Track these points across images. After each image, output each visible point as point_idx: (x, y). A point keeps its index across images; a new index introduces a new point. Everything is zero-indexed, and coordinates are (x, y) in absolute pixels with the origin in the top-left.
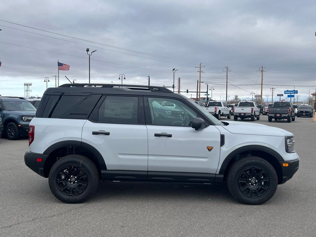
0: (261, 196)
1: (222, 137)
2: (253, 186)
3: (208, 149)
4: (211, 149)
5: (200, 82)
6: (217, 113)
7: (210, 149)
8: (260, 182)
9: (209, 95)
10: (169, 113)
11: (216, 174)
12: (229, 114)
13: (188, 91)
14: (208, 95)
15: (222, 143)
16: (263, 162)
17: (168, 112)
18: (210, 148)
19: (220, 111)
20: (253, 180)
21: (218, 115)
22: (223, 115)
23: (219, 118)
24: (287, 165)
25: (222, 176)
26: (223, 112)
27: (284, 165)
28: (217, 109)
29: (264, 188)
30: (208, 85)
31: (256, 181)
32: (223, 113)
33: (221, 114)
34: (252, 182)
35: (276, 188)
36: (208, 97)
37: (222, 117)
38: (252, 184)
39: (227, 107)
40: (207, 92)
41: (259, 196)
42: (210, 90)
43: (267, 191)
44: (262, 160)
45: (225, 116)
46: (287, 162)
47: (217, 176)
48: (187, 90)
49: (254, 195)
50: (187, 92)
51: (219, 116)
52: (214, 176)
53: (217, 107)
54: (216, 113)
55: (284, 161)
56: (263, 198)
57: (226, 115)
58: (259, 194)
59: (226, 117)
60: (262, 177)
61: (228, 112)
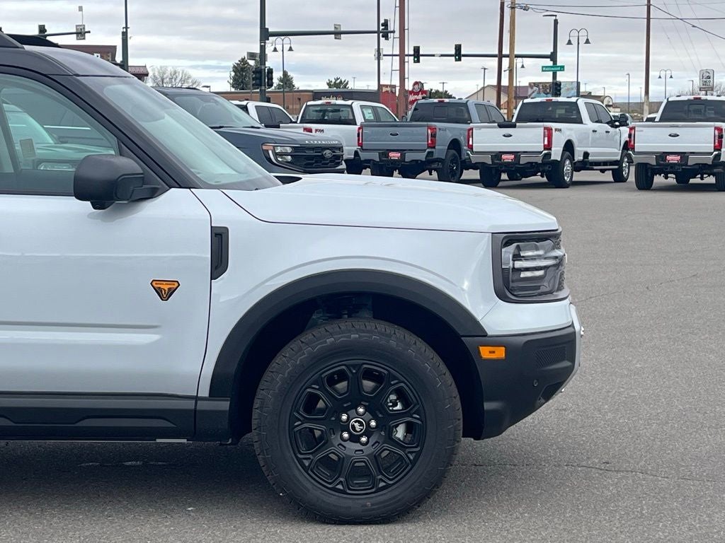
0: (387, 486)
1: (220, 238)
2: (358, 446)
3: (159, 291)
4: (171, 292)
5: (513, 8)
6: (556, 153)
7: (165, 291)
8: (386, 426)
9: (562, 68)
10: (281, 154)
11: (196, 398)
12: (618, 158)
13: (463, 53)
14: (556, 68)
15: (219, 264)
16: (393, 343)
17: (279, 150)
18: (166, 287)
19: (569, 146)
20: (358, 418)
21: (557, 166)
22: (585, 164)
23: (567, 179)
24: (500, 353)
25: (224, 405)
26: (589, 150)
27: (485, 352)
28: (555, 134)
29: (401, 453)
30: (556, 22)
31: (368, 424)
32: (586, 155)
33: (579, 157)
34: (353, 427)
35: (453, 452)
36: (559, 79)
37: (580, 176)
38: (355, 438)
39: (608, 127)
40: (553, 57)
41: (382, 484)
42: (569, 43)
43: (413, 463)
44: (390, 336)
45: (603, 171)
46: (497, 341)
47: (202, 406)
48: (458, 48)
49: (360, 485)
50: (458, 55)
51: (568, 167)
52: (190, 405)
53: (554, 125)
54: (549, 155)
55: (486, 335)
56: (396, 493)
57: (605, 163)
58: (380, 477)
59: (608, 176)
60: (399, 407)
61: (616, 150)
